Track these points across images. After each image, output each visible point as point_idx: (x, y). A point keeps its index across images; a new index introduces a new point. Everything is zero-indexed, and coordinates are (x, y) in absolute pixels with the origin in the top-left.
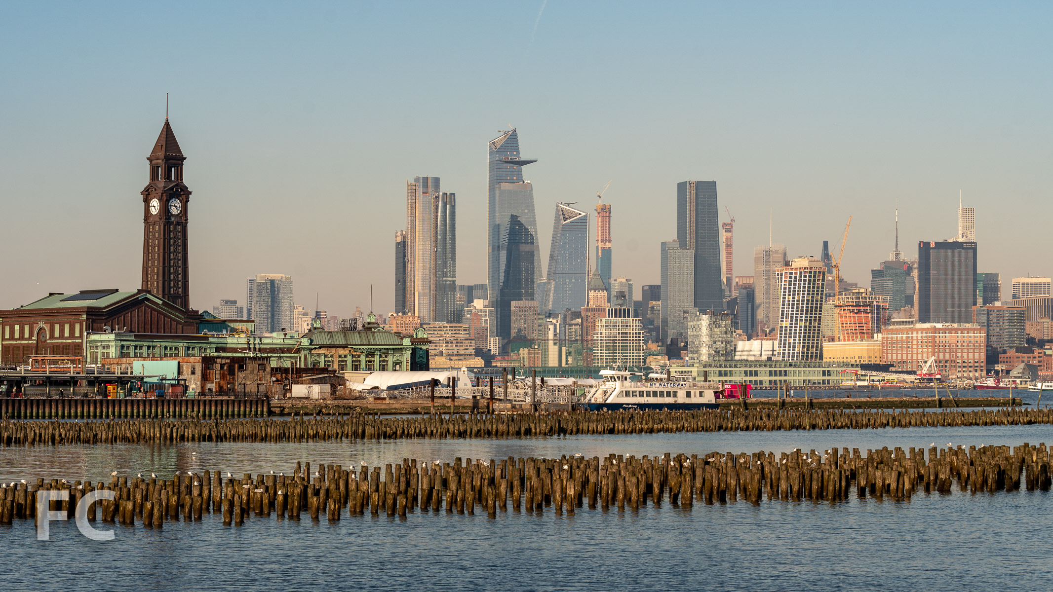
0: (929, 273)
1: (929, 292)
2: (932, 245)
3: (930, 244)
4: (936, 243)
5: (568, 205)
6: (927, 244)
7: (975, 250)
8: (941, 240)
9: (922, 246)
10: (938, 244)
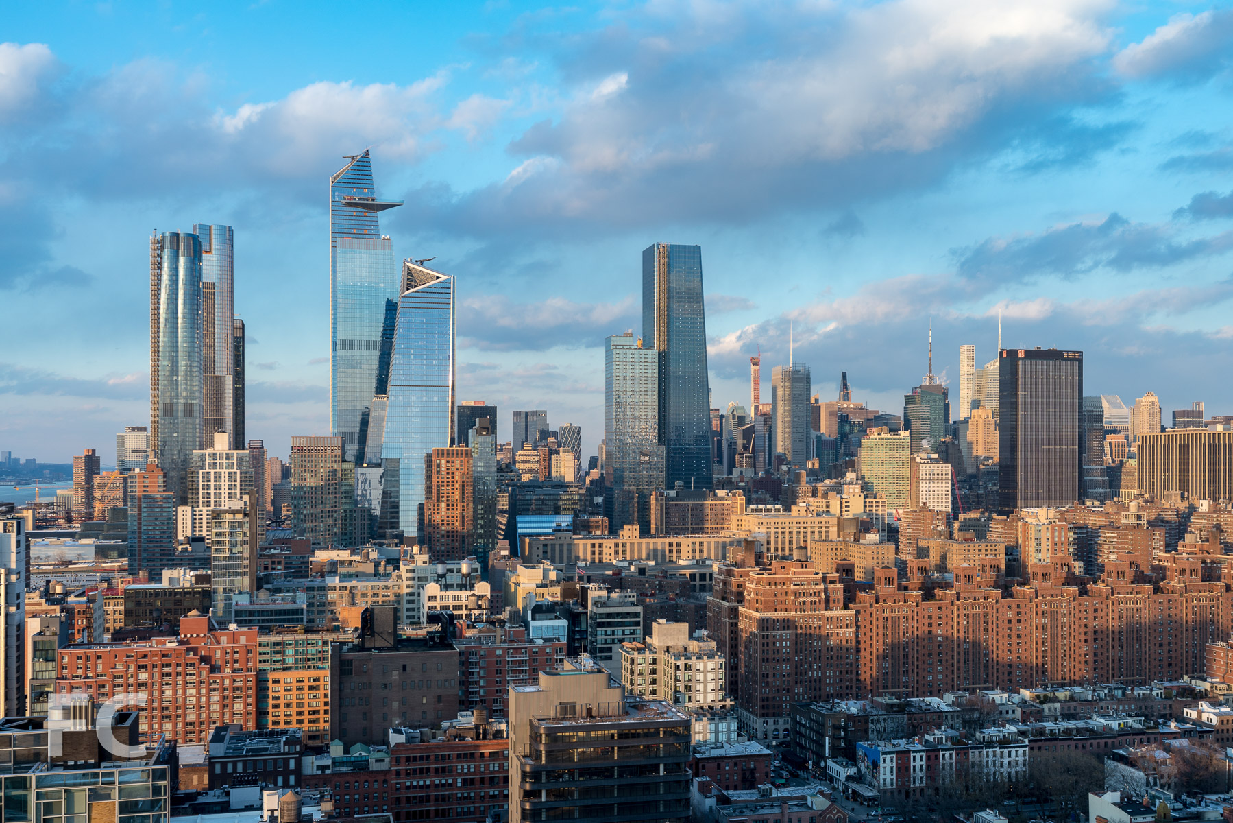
0: (1016, 395)
1: (1016, 421)
2: (1021, 354)
3: (1017, 353)
4: (1026, 352)
5: (422, 262)
6: (1013, 354)
7: (1080, 361)
8: (1033, 348)
9: (1005, 355)
10: (1030, 354)
